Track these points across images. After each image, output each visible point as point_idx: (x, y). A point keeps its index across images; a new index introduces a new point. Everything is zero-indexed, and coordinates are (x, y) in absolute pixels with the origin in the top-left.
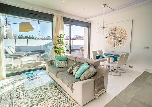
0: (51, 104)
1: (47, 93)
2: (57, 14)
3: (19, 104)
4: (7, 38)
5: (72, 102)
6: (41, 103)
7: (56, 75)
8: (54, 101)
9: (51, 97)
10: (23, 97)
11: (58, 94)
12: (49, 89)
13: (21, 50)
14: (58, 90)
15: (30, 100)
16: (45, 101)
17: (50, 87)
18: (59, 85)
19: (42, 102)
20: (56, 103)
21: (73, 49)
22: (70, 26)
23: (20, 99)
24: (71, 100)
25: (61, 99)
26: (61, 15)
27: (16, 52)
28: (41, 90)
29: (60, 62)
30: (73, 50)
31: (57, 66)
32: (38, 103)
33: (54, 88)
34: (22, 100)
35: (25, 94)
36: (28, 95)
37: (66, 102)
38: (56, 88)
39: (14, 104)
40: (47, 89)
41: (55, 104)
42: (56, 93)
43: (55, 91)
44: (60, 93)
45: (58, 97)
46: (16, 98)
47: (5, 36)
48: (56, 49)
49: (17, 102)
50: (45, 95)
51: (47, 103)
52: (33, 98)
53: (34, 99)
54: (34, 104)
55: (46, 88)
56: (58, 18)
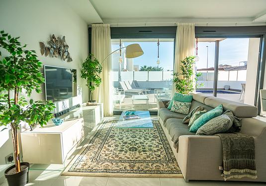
0: (142, 158)
1: (145, 144)
2: (182, 24)
3: (110, 144)
4: (126, 71)
5: (173, 167)
6: (131, 152)
7: (165, 121)
8: (148, 157)
9: (147, 150)
10: (117, 139)
11: (158, 150)
12: (150, 140)
13: (139, 87)
14: (162, 146)
15: (122, 144)
16: (137, 152)
17: (152, 138)
18: (167, 140)
19: (133, 151)
20: (149, 159)
21: (229, 89)
22: (218, 42)
23: (114, 139)
24: (173, 165)
25: (160, 158)
26: (190, 24)
27: (132, 88)
28: (139, 138)
29: (178, 103)
30: (229, 91)
31: (172, 109)
32: (128, 150)
33: (158, 141)
34: (114, 141)
35: (120, 137)
36: (122, 139)
37: (164, 164)
38: (161, 142)
39: (106, 142)
40: (148, 139)
41: (147, 159)
42: (157, 148)
43: (157, 144)
44: (162, 150)
45: (156, 153)
46: (110, 137)
47: (125, 68)
48: (178, 83)
49: (109, 141)
50: (140, 145)
51: (137, 154)
52: (126, 143)
53: (126, 145)
54: (124, 150)
55: (148, 137)
56: (185, 29)
